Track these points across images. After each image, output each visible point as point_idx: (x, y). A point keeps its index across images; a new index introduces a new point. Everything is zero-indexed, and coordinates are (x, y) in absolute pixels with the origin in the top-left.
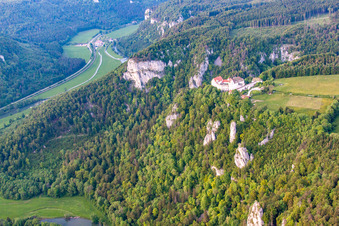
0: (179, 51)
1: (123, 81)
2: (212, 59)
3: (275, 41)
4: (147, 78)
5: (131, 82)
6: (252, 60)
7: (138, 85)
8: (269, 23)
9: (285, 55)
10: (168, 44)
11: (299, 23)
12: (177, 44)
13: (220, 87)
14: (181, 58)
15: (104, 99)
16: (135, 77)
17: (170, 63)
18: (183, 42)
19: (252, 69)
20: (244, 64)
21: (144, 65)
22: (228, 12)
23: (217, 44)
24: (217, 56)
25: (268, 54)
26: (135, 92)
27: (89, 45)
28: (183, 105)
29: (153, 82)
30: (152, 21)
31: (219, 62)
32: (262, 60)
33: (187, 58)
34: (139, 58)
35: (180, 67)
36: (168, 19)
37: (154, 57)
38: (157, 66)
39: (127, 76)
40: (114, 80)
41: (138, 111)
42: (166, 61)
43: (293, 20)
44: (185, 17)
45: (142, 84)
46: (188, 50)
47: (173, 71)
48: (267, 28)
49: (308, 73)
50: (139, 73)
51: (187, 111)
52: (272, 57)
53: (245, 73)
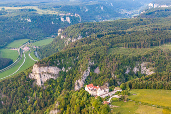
0: (70, 61)
3: (137, 59)
4: (46, 78)
5: (34, 80)
6: (121, 71)
7: (39, 83)
8: (135, 46)
9: (144, 69)
10: (63, 55)
11: (156, 48)
12: (70, 56)
13: (90, 92)
14: (71, 66)
15: (13, 92)
16: (37, 77)
17: (63, 69)
18: (74, 55)
19: (120, 78)
20: (114, 74)
21: (44, 69)
22: (109, 36)
23: (97, 58)
24: (97, 66)
25: (132, 67)
27: (19, 50)
28: (63, 104)
29: (50, 82)
30: (62, 37)
31: (97, 71)
32: (128, 71)
33: (76, 66)
34: (41, 64)
35: (70, 72)
36: (71, 37)
38: (54, 70)
39: (32, 76)
41: (36, 102)
42: (60, 67)
43: (152, 45)
44: (83, 36)
45: (42, 82)
46: (77, 60)
47: (65, 74)
48: (133, 49)
49: (155, 87)
50: (40, 74)
51: (65, 108)
52: (135, 70)
53: (114, 80)
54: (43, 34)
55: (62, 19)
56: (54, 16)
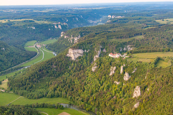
1: (67, 57)
2: (102, 49)
3: (125, 44)
4: (77, 56)
5: (70, 58)
6: (118, 50)
8: (121, 38)
9: (129, 49)
10: (84, 43)
11: (132, 38)
12: (88, 44)
14: (89, 49)
16: (72, 56)
17: (85, 51)
18: (90, 43)
21: (76, 51)
22: (103, 33)
23: (103, 44)
24: (104, 48)
25: (123, 48)
26: (72, 61)
29: (79, 58)
30: (65, 37)
31: (104, 51)
32: (121, 50)
33: (92, 49)
34: (74, 48)
35: (90, 52)
36: (74, 36)
37: (80, 48)
38: (81, 51)
39: (68, 55)
40: (63, 57)
43: (130, 37)
45: (75, 58)
46: (92, 46)
47: (87, 54)
48: (120, 39)
50: (74, 54)
52: (125, 49)
54: (44, 37)
55: (56, 27)
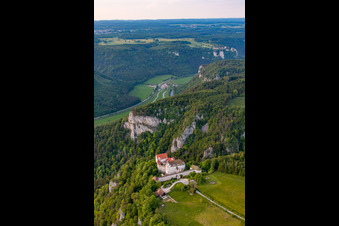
0: (175, 111)
1: (122, 129)
2: (200, 124)
4: (141, 130)
5: (129, 131)
6: (234, 133)
7: (132, 136)
14: (174, 117)
17: (165, 121)
19: (231, 142)
20: (224, 136)
23: (208, 110)
24: (206, 122)
26: (128, 141)
27: (155, 87)
30: (200, 76)
31: (206, 128)
33: (179, 120)
35: (172, 126)
37: (150, 113)
38: (151, 121)
39: (127, 125)
40: (116, 127)
42: (161, 118)
45: (135, 135)
46: (184, 111)
47: (165, 128)
50: (134, 125)
53: (222, 145)
55: (215, 54)
56: (206, 50)
